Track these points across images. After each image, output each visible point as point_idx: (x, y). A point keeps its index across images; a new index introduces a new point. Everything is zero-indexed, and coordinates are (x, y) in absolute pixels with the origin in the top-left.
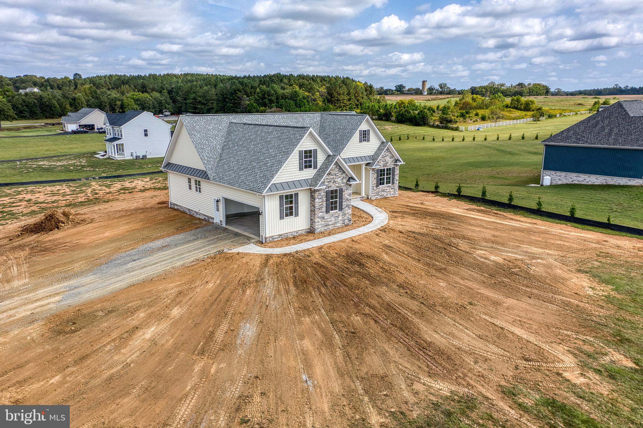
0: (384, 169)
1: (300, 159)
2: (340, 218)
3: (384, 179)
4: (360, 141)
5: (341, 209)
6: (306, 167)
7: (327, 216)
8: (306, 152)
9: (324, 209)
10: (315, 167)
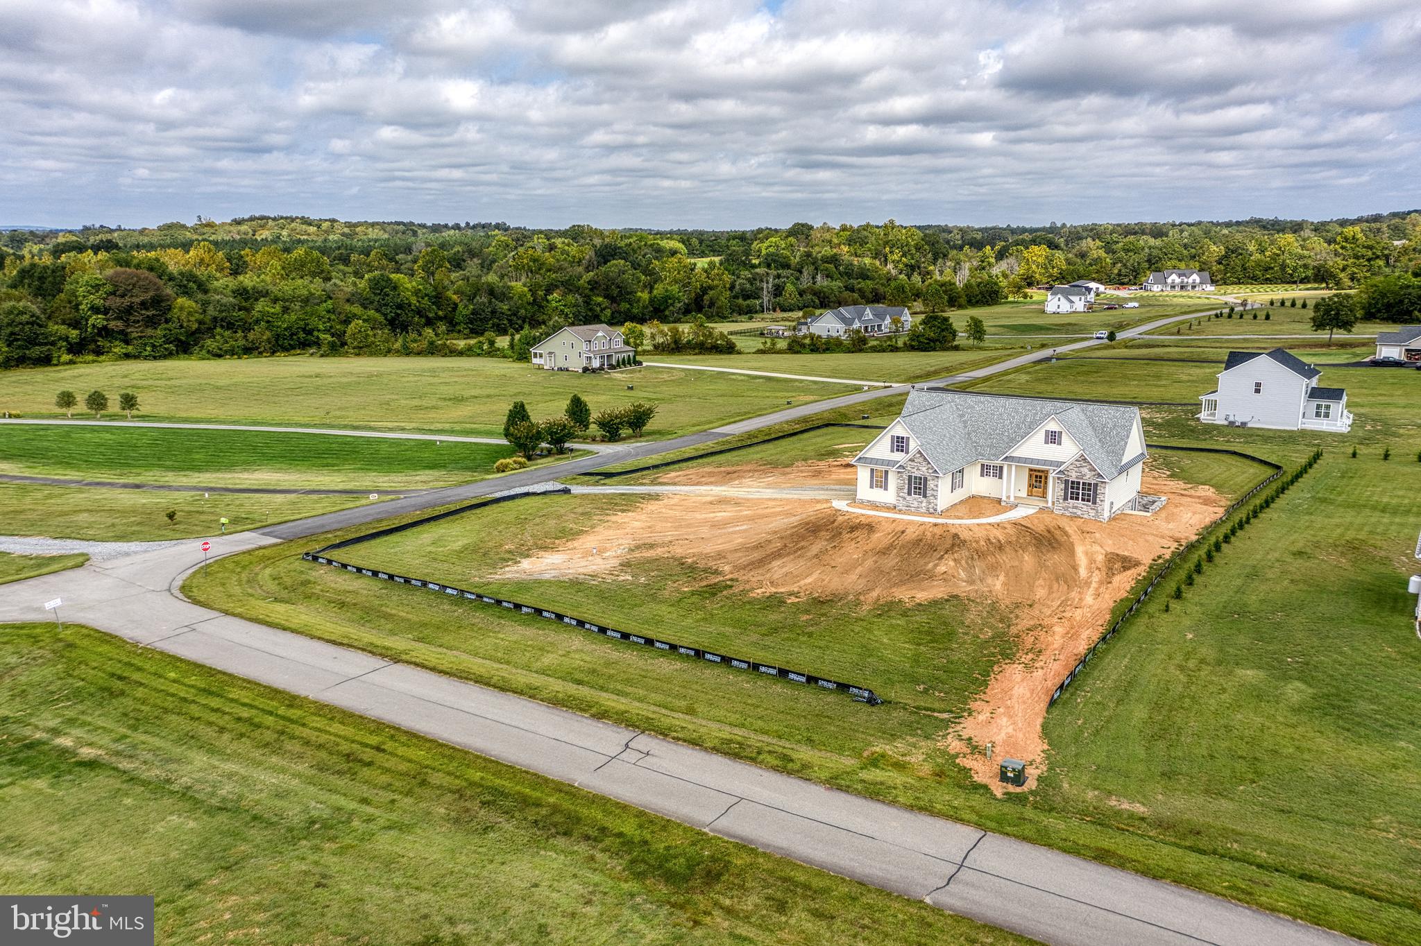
0: (1078, 483)
1: (892, 443)
2: (924, 504)
3: (1078, 494)
4: (1046, 442)
5: (925, 496)
6: (898, 450)
7: (908, 498)
8: (898, 437)
9: (906, 491)
10: (907, 453)
